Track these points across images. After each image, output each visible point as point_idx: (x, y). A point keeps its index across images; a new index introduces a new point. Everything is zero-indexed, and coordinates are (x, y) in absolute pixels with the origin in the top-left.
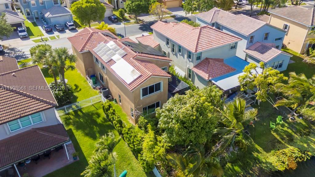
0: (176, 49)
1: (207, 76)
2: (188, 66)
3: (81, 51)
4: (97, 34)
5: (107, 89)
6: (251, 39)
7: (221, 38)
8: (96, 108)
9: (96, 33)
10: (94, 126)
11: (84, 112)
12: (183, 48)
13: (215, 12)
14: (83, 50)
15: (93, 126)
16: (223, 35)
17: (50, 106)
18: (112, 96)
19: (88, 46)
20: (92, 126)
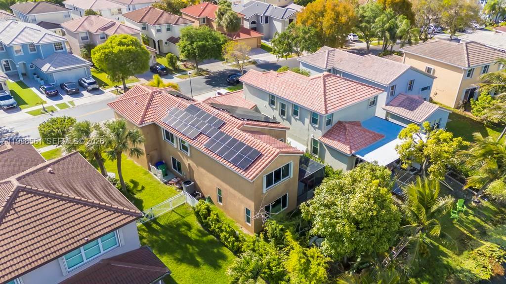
0: (289, 110)
1: (349, 149)
2: (312, 135)
3: (142, 122)
4: (159, 95)
5: (193, 183)
6: (392, 89)
7: (355, 90)
8: (182, 216)
9: (158, 93)
10: (188, 245)
11: (162, 223)
12: (302, 108)
13: (329, 53)
14: (144, 121)
15: (186, 246)
16: (357, 86)
17: (131, 218)
18: (201, 192)
19: (150, 115)
20: (184, 245)
